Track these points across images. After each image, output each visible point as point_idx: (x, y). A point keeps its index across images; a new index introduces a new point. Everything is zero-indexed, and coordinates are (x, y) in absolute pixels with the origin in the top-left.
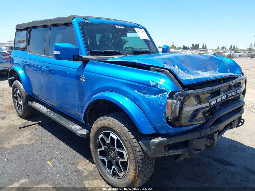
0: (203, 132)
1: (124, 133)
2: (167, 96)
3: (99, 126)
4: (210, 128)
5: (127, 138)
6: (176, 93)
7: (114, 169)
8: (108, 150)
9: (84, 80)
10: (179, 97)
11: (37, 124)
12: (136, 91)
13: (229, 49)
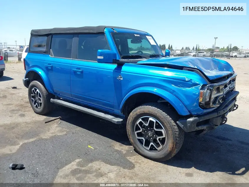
0: (219, 113)
1: (163, 116)
2: (200, 87)
3: (139, 113)
4: (223, 110)
5: (166, 120)
6: (207, 86)
7: (152, 145)
8: (146, 131)
9: (122, 79)
10: (210, 88)
11: (58, 119)
12: (173, 85)
13: (192, 50)
